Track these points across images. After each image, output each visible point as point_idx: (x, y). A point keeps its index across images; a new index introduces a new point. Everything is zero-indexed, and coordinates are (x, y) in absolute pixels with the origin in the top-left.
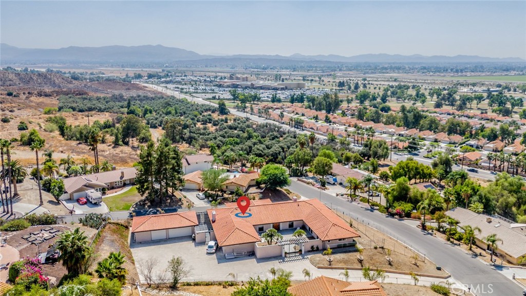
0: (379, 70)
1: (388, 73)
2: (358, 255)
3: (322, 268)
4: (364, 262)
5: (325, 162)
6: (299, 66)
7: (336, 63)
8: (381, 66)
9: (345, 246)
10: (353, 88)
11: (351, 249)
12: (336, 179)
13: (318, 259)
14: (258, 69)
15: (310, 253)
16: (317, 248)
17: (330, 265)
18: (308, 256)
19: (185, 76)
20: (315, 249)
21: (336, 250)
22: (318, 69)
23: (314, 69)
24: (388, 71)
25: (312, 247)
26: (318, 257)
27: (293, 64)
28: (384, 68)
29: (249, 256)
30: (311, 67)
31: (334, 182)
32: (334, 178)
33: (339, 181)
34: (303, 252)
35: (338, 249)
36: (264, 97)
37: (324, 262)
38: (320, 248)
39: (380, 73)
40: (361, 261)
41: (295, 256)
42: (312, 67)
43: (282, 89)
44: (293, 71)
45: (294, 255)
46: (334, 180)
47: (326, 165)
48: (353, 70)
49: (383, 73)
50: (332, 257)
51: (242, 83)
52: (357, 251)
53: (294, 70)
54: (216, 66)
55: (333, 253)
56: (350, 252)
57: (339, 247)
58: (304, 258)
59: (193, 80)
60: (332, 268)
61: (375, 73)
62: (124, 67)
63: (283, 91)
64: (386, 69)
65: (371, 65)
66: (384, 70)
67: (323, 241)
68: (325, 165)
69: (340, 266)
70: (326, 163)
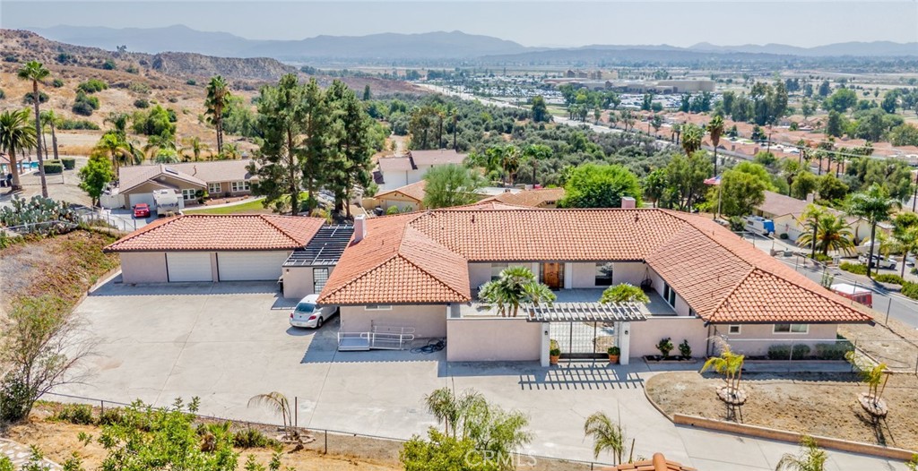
0: (875, 68)
1: (894, 72)
2: (860, 394)
3: (693, 425)
4: (891, 425)
5: (745, 182)
6: (706, 62)
7: (781, 57)
8: (877, 62)
9: (800, 353)
10: (816, 92)
11: (827, 366)
12: (772, 224)
13: (680, 387)
14: (624, 66)
15: (652, 364)
16: (685, 348)
17: (732, 417)
18: (641, 375)
19: (492, 76)
20: (675, 352)
21: (763, 364)
22: (743, 66)
23: (735, 66)
24: (894, 68)
25: (664, 344)
26: (683, 381)
27: (693, 59)
28: (883, 64)
29: (424, 349)
30: (730, 62)
31: (766, 231)
32: (767, 221)
33: (779, 229)
34: (624, 358)
35: (773, 363)
36: (629, 104)
37: (707, 402)
38: (697, 349)
39: (876, 71)
40: (874, 420)
41: (591, 369)
42: (734, 63)
43: (667, 92)
44: (693, 69)
45: (586, 365)
46: (766, 226)
47: (748, 189)
48: (818, 67)
49: (884, 72)
50: (744, 389)
51: (591, 82)
52: (856, 376)
53: (695, 67)
54: (548, 64)
55: (744, 374)
56: (823, 376)
57: (776, 354)
58: (623, 379)
59: (502, 81)
60: (740, 433)
61: (867, 72)
62: (397, 66)
63: (669, 96)
64: (890, 65)
65: (858, 60)
66: (885, 66)
67: (709, 323)
68: (744, 189)
69: (778, 425)
70: (748, 184)
